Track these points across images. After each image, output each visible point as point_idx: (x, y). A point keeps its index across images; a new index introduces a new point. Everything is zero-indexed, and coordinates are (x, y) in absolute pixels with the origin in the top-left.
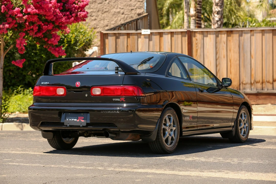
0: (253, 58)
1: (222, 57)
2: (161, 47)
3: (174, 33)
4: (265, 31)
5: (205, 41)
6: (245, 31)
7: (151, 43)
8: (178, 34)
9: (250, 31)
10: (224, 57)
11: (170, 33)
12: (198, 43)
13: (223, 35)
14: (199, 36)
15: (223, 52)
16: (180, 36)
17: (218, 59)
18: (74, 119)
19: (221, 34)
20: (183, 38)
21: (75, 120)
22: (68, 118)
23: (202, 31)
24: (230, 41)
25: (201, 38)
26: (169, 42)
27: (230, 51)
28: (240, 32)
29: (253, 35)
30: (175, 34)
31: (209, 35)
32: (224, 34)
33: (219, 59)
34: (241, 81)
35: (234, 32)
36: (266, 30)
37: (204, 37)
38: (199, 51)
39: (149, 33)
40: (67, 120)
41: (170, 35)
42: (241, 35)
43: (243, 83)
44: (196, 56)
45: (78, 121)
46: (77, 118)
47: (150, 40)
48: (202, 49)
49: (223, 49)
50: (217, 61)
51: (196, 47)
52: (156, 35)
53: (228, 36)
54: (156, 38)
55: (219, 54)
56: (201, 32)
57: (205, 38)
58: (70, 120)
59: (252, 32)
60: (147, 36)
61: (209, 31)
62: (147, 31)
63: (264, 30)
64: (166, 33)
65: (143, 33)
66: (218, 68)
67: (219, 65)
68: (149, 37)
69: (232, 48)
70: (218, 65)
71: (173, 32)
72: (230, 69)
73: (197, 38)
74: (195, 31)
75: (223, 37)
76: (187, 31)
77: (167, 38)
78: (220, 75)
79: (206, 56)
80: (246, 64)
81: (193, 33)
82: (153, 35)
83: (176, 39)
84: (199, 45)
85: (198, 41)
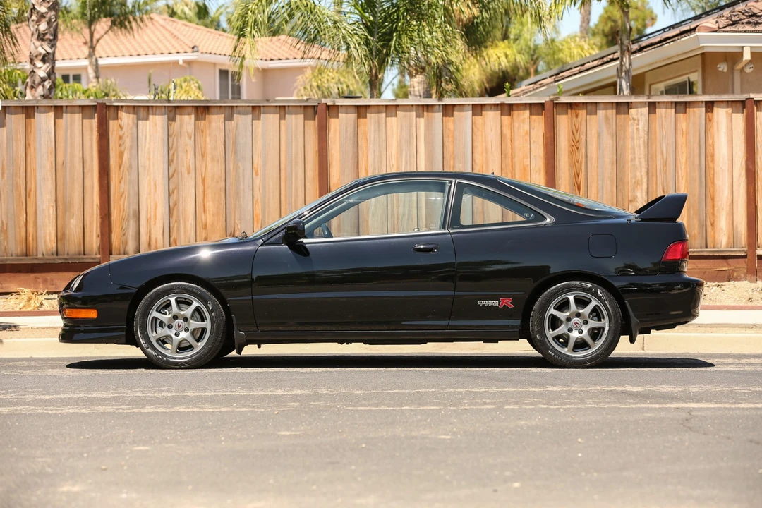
0: (257, 174)
1: (185, 170)
2: (30, 145)
3: (64, 108)
4: (287, 108)
5: (140, 131)
6: (238, 109)
7: (3, 130)
8: (72, 112)
9: (251, 108)
10: (189, 173)
11: (53, 108)
12: (124, 134)
13: (186, 117)
14: (126, 118)
15: (186, 159)
16: (78, 116)
17: (173, 175)
19: (181, 114)
20: (86, 122)
23: (134, 107)
24: (202, 131)
25: (131, 122)
26: (49, 133)
27: (203, 156)
28: (228, 111)
29: (259, 118)
30: (66, 112)
31: (151, 117)
32: (189, 114)
33: (175, 175)
34: (230, 230)
35: (213, 110)
36: (288, 106)
37: (138, 119)
38: (126, 156)
41: (52, 115)
42: (230, 118)
44: (120, 168)
48: (134, 152)
49: (187, 151)
50: (171, 180)
51: (120, 145)
52: (15, 114)
53: (197, 119)
54: (15, 121)
55: (177, 163)
56: (131, 110)
57: (140, 122)
59: (257, 112)
61: (152, 106)
63: (284, 106)
64: (43, 109)
66: (174, 197)
67: (176, 191)
69: (209, 150)
70: (173, 192)
71: (62, 107)
72: (204, 200)
73: (122, 124)
74: (117, 106)
75: (187, 122)
76: (96, 104)
77: (44, 121)
78: (178, 216)
79: (145, 167)
80: (242, 187)
81: (112, 109)
82: (9, 114)
83: (69, 123)
84: (128, 142)
85: (124, 129)
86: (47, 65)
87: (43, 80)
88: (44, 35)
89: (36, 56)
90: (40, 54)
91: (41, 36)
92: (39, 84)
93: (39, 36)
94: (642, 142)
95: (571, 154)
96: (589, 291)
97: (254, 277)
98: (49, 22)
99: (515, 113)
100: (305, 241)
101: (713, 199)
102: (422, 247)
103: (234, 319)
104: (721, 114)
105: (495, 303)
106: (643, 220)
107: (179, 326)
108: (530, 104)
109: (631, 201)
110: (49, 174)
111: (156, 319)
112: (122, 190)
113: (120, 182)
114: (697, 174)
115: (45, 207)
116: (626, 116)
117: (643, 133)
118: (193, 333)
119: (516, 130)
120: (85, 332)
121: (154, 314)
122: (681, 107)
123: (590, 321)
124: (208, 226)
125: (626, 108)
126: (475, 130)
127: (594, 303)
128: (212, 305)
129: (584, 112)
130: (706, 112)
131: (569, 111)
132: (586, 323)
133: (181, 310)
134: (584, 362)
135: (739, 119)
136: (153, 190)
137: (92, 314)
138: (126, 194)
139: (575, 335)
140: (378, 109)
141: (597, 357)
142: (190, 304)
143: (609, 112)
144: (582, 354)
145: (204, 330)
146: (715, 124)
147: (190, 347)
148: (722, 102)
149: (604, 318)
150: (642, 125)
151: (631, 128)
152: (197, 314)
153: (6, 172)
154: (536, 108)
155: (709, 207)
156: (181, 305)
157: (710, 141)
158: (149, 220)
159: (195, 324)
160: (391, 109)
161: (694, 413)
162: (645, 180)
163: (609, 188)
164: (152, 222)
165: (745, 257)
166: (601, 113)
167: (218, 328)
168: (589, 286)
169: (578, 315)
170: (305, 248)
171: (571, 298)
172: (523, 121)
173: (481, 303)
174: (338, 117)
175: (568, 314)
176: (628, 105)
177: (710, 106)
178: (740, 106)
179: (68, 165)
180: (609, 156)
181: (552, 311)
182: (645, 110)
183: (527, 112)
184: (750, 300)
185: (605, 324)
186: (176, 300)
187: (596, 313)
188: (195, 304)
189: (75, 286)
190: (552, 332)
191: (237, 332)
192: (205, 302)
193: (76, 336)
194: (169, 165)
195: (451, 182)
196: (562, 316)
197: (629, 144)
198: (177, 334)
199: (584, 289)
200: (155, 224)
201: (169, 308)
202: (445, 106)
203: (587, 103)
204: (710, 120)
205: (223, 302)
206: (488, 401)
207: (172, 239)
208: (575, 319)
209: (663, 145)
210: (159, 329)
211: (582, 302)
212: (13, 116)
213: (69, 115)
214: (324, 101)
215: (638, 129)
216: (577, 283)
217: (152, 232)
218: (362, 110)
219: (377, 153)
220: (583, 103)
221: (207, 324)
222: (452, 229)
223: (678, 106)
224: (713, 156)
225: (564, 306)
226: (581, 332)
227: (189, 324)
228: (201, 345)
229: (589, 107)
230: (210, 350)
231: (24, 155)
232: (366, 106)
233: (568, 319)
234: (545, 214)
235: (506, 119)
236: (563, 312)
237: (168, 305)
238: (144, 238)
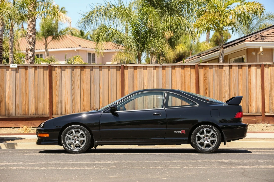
0: (101, 89)
1: (77, 87)
2: (26, 79)
3: (38, 67)
4: (111, 67)
5: (62, 74)
6: (95, 67)
7: (18, 74)
9: (99, 67)
10: (78, 88)
11: (34, 67)
12: (57, 75)
13: (78, 70)
14: (58, 70)
15: (78, 83)
16: (42, 70)
17: (73, 89)
19: (76, 69)
20: (45, 71)
23: (61, 66)
24: (83, 74)
25: (59, 72)
26: (33, 75)
27: (83, 82)
28: (91, 68)
29: (101, 70)
30: (38, 68)
31: (66, 70)
34: (92, 107)
35: (86, 68)
36: (111, 66)
37: (62, 71)
38: (58, 82)
39: (17, 67)
41: (34, 69)
42: (92, 70)
43: (93, 109)
44: (56, 86)
47: (17, 72)
48: (61, 81)
49: (78, 81)
50: (73, 90)
51: (56, 79)
52: (22, 69)
53: (81, 70)
54: (22, 71)
56: (60, 67)
57: (63, 71)
59: (101, 67)
60: (15, 69)
61: (66, 66)
62: (15, 65)
63: (110, 66)
64: (31, 67)
65: (11, 67)
66: (73, 96)
67: (74, 94)
68: (16, 70)
69: (85, 81)
70: (73, 94)
71: (37, 66)
72: (83, 97)
73: (57, 72)
74: (55, 66)
75: (78, 71)
76: (48, 65)
77: (31, 71)
78: (75, 102)
79: (64, 86)
80: (96, 93)
81: (53, 67)
82: (20, 69)
83: (39, 72)
84: (59, 78)
85: (57, 74)
86: (32, 52)
87: (31, 57)
88: (31, 42)
89: (28, 49)
90: (30, 49)
91: (30, 43)
92: (29, 59)
93: (29, 43)
94: (227, 78)
95: (204, 82)
96: (211, 128)
97: (100, 123)
98: (33, 38)
99: (186, 69)
100: (117, 111)
101: (250, 97)
102: (155, 113)
103: (94, 137)
104: (253, 69)
105: (180, 132)
106: (228, 105)
107: (76, 139)
108: (191, 66)
109: (224, 97)
110: (33, 88)
111: (68, 137)
112: (56, 94)
113: (56, 91)
114: (245, 88)
115: (31, 99)
116: (222, 69)
117: (227, 75)
118: (80, 142)
119: (186, 74)
120: (45, 141)
121: (68, 135)
122: (240, 67)
123: (211, 138)
124: (85, 105)
125: (222, 67)
126: (172, 74)
127: (212, 132)
128: (87, 132)
129: (208, 68)
130: (248, 68)
131: (203, 68)
132: (209, 138)
133: (77, 134)
134: (209, 151)
135: (259, 70)
136: (67, 94)
137: (47, 135)
138: (58, 95)
139: (206, 142)
140: (141, 67)
141: (213, 150)
142: (79, 132)
143: (217, 68)
144: (208, 149)
145: (84, 141)
146: (251, 72)
147: (79, 146)
148: (253, 65)
149: (215, 137)
150: (227, 73)
151: (224, 73)
152: (81, 135)
153: (19, 87)
154: (192, 67)
155: (249, 100)
156: (77, 133)
157: (250, 78)
158: (65, 104)
159: (81, 139)
160: (145, 67)
161: (245, 170)
162: (228, 90)
163: (216, 93)
164: (66, 104)
165: (261, 116)
166: (214, 68)
167: (88, 140)
168: (211, 126)
169: (207, 136)
170: (117, 114)
171: (205, 130)
172: (188, 71)
173: (175, 132)
174: (127, 70)
175: (204, 136)
176: (223, 66)
177: (249, 66)
178: (259, 66)
179: (39, 85)
180: (216, 83)
181: (199, 135)
182: (228, 68)
183: (190, 68)
184: (263, 130)
185: (216, 139)
186: (75, 131)
187: (213, 135)
188: (81, 132)
189: (42, 126)
190: (198, 142)
191: (95, 142)
192: (84, 131)
193: (42, 143)
194: (72, 85)
195: (165, 92)
196: (202, 136)
197: (223, 79)
198: (75, 142)
199: (209, 128)
200: (67, 105)
201: (72, 134)
202: (163, 66)
203: (209, 65)
204: (249, 71)
205: (90, 131)
206: (178, 165)
207: (73, 110)
208: (206, 137)
209: (234, 79)
210: (69, 140)
211: (208, 132)
212: (21, 69)
213: (39, 69)
214: (123, 64)
215: (226, 74)
216: (207, 125)
217: (66, 107)
218: (135, 68)
219: (140, 82)
220: (208, 65)
221: (85, 139)
222: (166, 108)
223: (239, 66)
224: (250, 83)
225: (202, 133)
226: (208, 141)
227: (79, 139)
228: (83, 146)
229: (210, 67)
230: (86, 147)
231: (24, 82)
232: (137, 66)
233: (204, 137)
234: (196, 103)
235: (183, 70)
236: (202, 135)
237: (72, 132)
238: (64, 109)
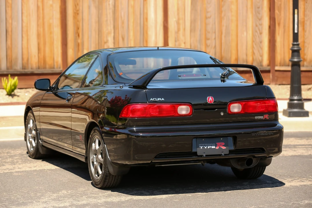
18: (211, 146)
21: (213, 147)
22: (201, 146)
40: (201, 148)
45: (217, 148)
46: (215, 144)
58: (206, 148)
94: (111, 11)
95: (74, 17)
109: (105, 43)
126: (23, 3)
151: (106, 3)
157: (145, 11)
162: (113, 31)
180: (94, 19)
209: (122, 13)
215: (109, 4)
224: (147, 19)
